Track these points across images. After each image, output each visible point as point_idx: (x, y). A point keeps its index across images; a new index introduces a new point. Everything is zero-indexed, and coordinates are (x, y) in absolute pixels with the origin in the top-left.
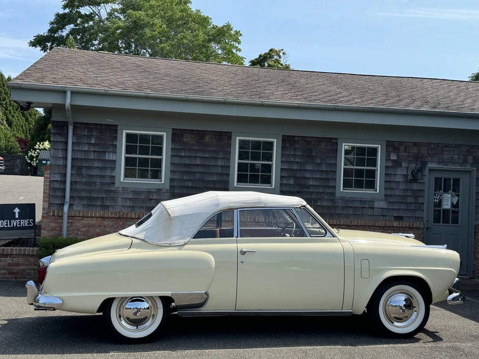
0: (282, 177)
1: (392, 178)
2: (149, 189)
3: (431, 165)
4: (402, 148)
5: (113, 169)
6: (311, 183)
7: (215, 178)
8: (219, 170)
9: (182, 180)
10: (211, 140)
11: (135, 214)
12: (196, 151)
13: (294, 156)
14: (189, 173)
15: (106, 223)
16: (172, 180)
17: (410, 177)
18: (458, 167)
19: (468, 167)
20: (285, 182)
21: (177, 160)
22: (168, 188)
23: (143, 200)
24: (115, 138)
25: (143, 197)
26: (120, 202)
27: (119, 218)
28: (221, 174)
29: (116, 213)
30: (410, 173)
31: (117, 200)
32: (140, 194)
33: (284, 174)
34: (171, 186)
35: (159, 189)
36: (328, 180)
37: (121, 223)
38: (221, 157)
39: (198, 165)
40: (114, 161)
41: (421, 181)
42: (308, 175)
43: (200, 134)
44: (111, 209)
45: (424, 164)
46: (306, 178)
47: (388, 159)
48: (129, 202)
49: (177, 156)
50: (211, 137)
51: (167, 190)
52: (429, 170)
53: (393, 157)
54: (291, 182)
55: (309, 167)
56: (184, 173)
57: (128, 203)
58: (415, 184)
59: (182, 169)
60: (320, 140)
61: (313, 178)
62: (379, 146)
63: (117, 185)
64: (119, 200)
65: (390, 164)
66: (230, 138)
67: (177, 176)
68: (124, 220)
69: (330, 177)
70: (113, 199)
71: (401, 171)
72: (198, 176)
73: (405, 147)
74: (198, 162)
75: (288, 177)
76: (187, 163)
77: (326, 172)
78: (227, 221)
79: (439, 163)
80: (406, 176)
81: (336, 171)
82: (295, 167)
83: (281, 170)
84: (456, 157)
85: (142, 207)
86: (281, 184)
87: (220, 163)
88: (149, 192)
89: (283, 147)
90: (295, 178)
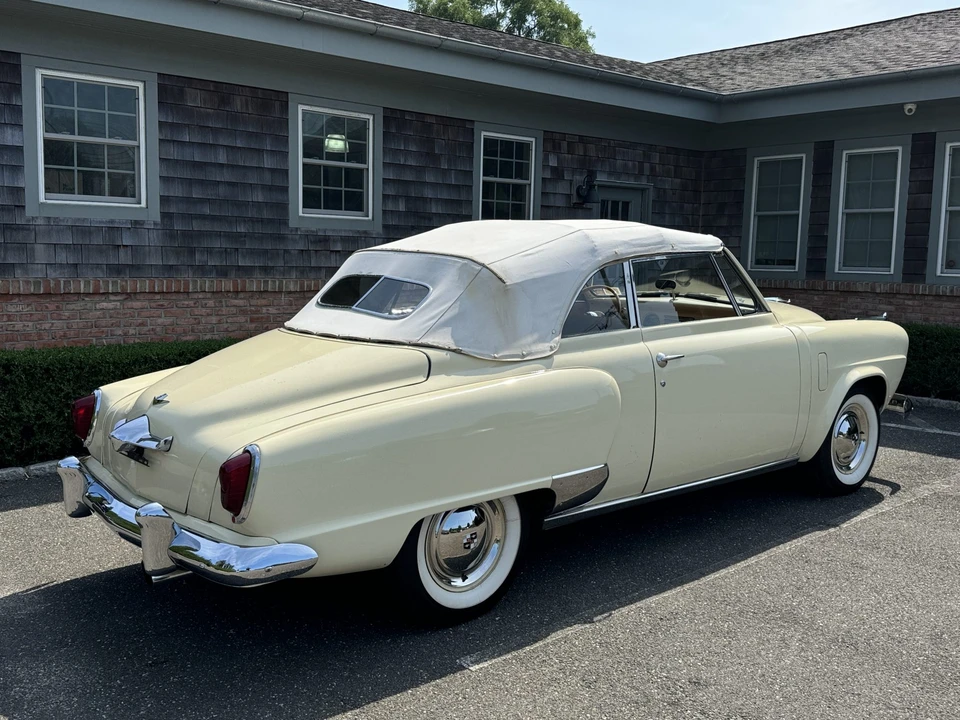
0: (385, 197)
1: (552, 201)
2: (112, 221)
3: (601, 178)
4: (564, 145)
5: (17, 169)
6: (434, 211)
7: (259, 197)
8: (267, 179)
9: (188, 200)
10: (247, 108)
11: (87, 283)
12: (215, 131)
13: (407, 153)
14: (202, 183)
15: (11, 309)
16: (164, 200)
17: (575, 200)
18: (632, 182)
19: (644, 182)
20: (390, 207)
21: (174, 153)
22: (159, 220)
23: (100, 249)
24: (16, 89)
25: (98, 240)
26: (41, 254)
27: (48, 294)
28: (270, 188)
29: (37, 284)
30: (574, 192)
31: (33, 250)
32: (90, 233)
33: (391, 192)
34: (164, 215)
35: (136, 222)
36: (459, 202)
37: (52, 307)
38: (269, 148)
39: (222, 165)
40: (19, 150)
41: (588, 205)
42: (428, 193)
43: (222, 93)
44: (18, 272)
45: (591, 175)
46: (425, 200)
47: (545, 166)
48: (64, 255)
49: (174, 141)
50: (247, 101)
51: (155, 224)
52: (599, 186)
53: (553, 162)
54: (402, 207)
55: (430, 178)
56: (190, 182)
57: (63, 257)
58: (580, 211)
59: (187, 174)
60: (446, 121)
61: (438, 200)
62: (533, 140)
63: (29, 212)
64: (39, 249)
65: (548, 175)
66: (285, 106)
67: (177, 191)
68: (59, 298)
69: (463, 197)
70: (23, 247)
71: (562, 188)
72: (222, 191)
73: (569, 143)
74: (222, 158)
75: (395, 198)
76: (197, 159)
77: (457, 187)
78: (290, 292)
79: (610, 174)
80: (569, 196)
81: (471, 186)
82: (409, 177)
83: (384, 183)
84: (630, 163)
85: (98, 266)
86: (384, 212)
87: (268, 162)
88: (113, 229)
89: (386, 134)
90: (408, 199)
